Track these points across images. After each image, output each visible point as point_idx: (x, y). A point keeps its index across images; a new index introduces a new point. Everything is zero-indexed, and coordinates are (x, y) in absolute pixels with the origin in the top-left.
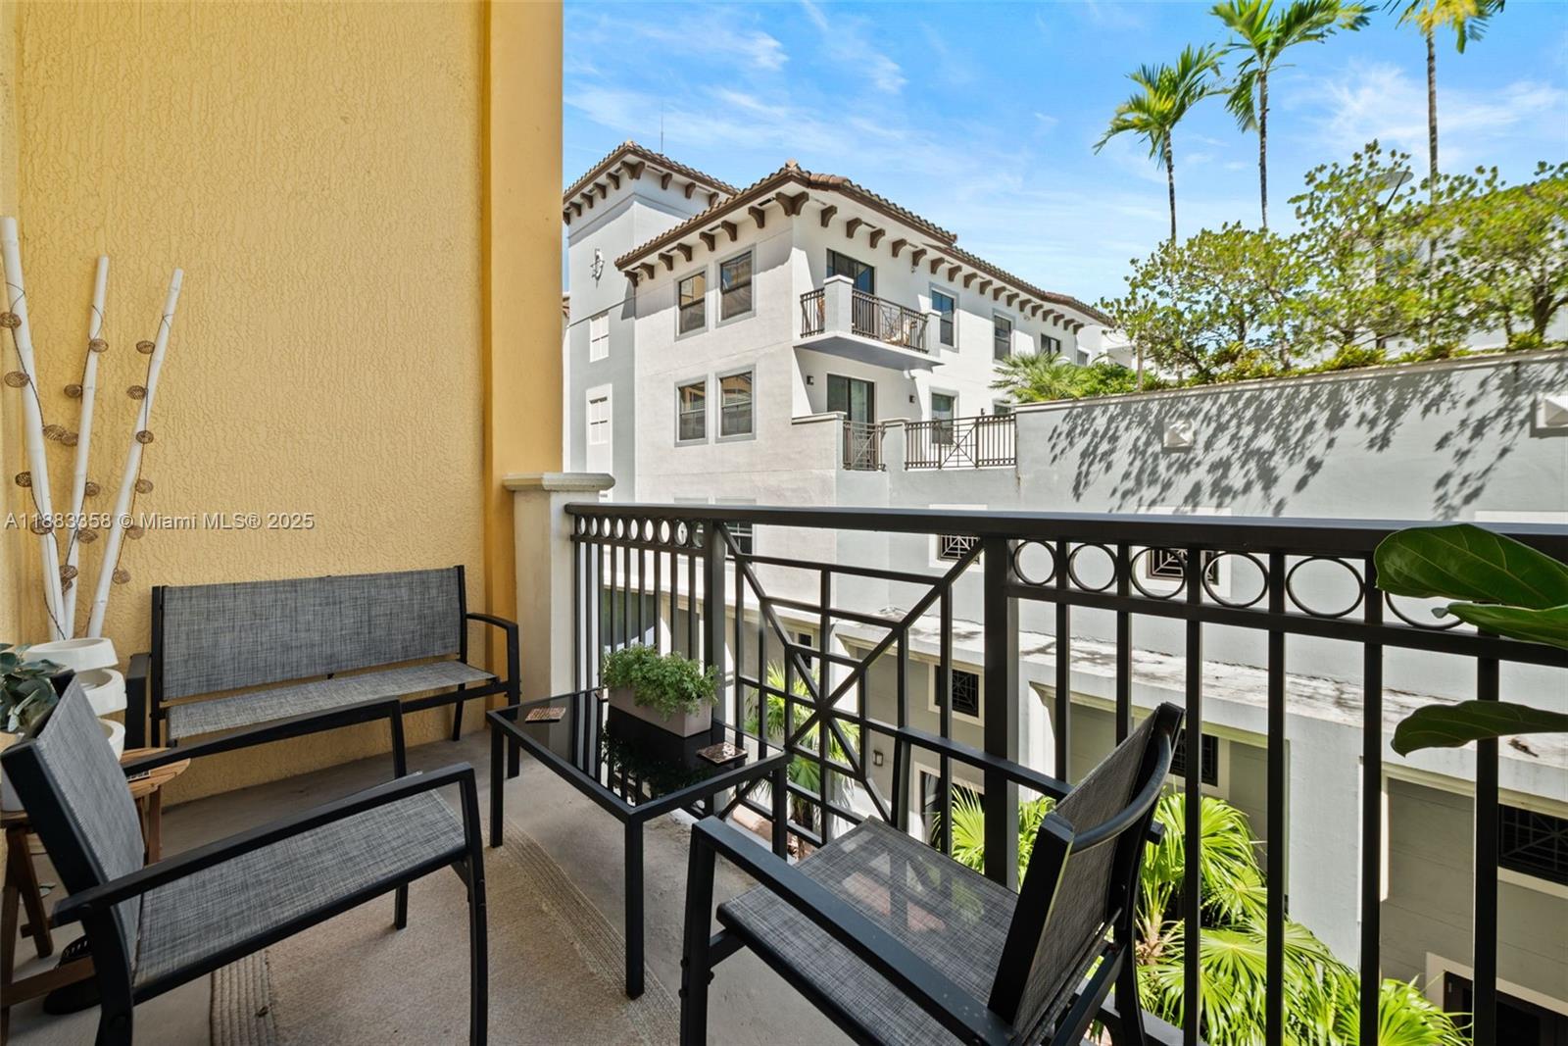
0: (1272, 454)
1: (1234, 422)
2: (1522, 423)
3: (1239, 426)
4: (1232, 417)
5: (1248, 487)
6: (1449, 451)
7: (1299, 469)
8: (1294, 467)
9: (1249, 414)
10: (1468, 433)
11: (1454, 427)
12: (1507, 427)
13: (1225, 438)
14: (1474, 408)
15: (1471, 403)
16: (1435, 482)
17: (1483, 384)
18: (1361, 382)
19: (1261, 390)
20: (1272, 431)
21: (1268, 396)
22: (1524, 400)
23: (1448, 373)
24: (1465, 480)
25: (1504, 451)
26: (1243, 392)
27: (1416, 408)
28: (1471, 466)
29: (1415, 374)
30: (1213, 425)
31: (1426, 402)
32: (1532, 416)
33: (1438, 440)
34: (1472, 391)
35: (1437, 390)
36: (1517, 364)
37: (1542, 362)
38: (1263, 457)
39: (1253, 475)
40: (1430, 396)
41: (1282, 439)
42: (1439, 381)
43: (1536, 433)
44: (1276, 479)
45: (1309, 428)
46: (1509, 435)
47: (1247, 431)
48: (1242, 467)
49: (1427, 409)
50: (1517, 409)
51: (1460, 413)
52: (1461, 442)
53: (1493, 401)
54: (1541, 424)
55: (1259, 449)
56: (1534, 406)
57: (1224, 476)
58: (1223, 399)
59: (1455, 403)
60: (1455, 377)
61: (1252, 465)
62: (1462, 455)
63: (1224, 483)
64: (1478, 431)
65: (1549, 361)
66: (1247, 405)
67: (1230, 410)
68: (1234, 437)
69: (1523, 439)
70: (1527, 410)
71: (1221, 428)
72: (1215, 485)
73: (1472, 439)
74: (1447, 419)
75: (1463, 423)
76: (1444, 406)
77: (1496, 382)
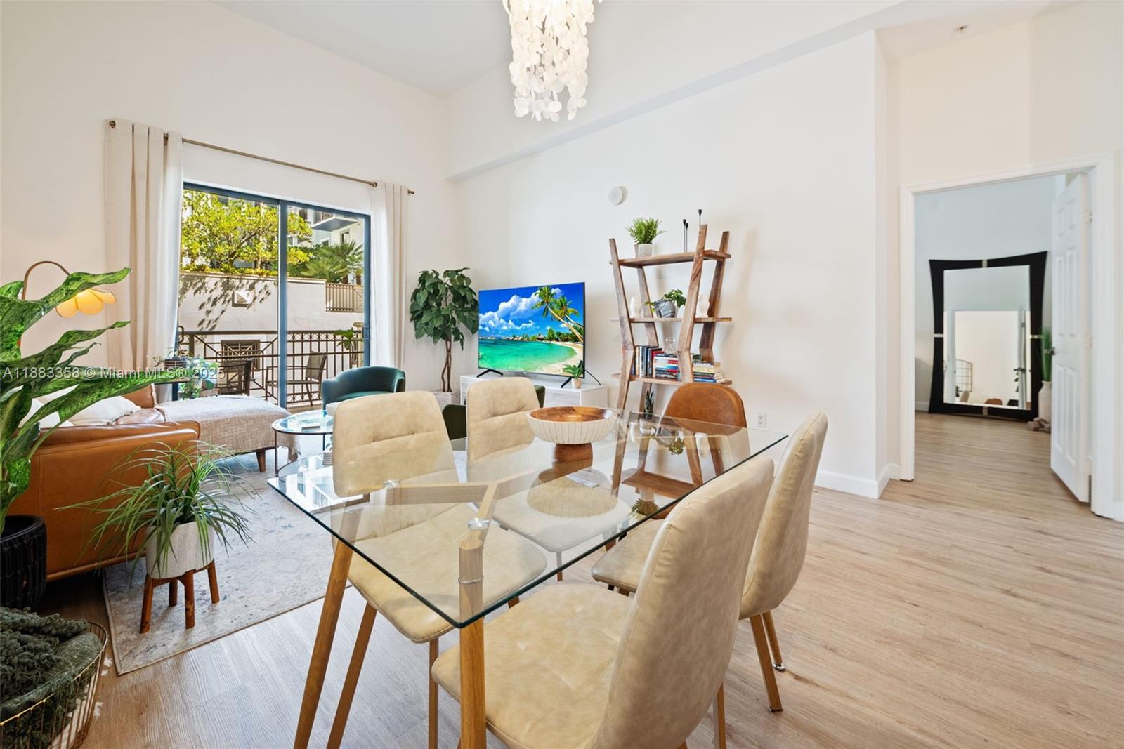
2: (229, 301)
6: (204, 311)
10: (211, 303)
11: (206, 300)
12: (224, 302)
14: (213, 293)
15: (211, 291)
16: (198, 323)
17: (216, 284)
22: (230, 293)
23: (204, 277)
24: (210, 322)
25: (223, 311)
27: (191, 291)
28: (212, 317)
29: (191, 276)
31: (195, 289)
32: (233, 299)
33: (199, 305)
34: (212, 287)
35: (200, 284)
36: (228, 278)
37: (235, 279)
40: (197, 286)
42: (201, 281)
43: (234, 305)
46: (225, 305)
49: (196, 292)
50: (227, 295)
51: (208, 295)
52: (208, 307)
53: (218, 292)
54: (236, 302)
56: (233, 295)
59: (206, 291)
60: (206, 280)
62: (208, 312)
64: (214, 303)
65: (238, 279)
69: (229, 307)
70: (231, 296)
73: (212, 306)
74: (203, 297)
75: (209, 299)
76: (203, 291)
77: (220, 284)
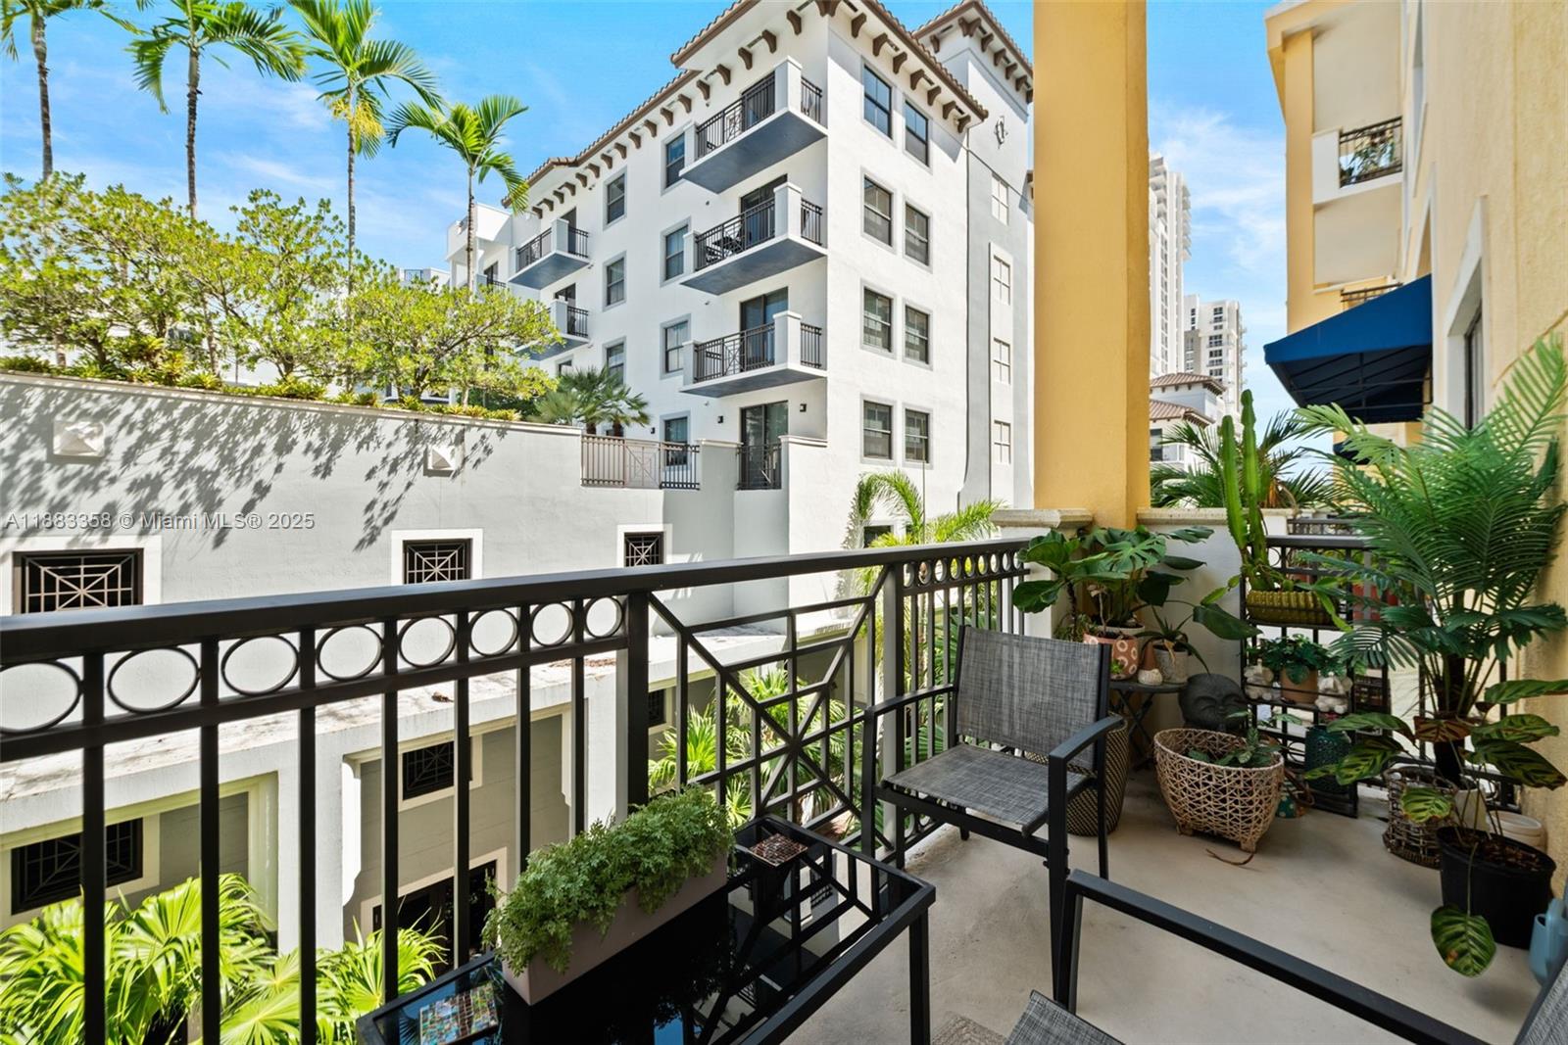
0: (216, 474)
1: (167, 434)
2: (419, 465)
3: (174, 438)
4: (165, 427)
5: (185, 509)
6: (374, 482)
7: (246, 493)
8: (242, 490)
9: (187, 426)
10: (387, 468)
11: (378, 463)
12: (411, 467)
13: (152, 452)
14: (392, 449)
15: (389, 445)
16: (364, 508)
17: (397, 432)
18: (308, 414)
19: (204, 403)
20: (215, 449)
21: (211, 410)
22: (421, 448)
23: (375, 418)
24: (385, 506)
25: (409, 485)
26: (180, 400)
27: (351, 445)
28: (390, 494)
29: (352, 415)
30: (137, 434)
31: (359, 440)
32: (425, 461)
33: (367, 472)
34: (390, 437)
35: (367, 431)
36: (417, 420)
37: (431, 422)
38: (205, 478)
39: (192, 497)
40: (363, 435)
41: (227, 459)
42: (368, 424)
43: (428, 473)
44: (220, 502)
45: (258, 450)
46: (412, 472)
47: (184, 446)
48: (178, 487)
49: (360, 446)
50: (416, 454)
51: (382, 452)
52: (382, 475)
53: (401, 447)
54: (430, 467)
55: (200, 468)
56: (426, 452)
57: (153, 496)
58: (153, 404)
59: (379, 444)
60: (379, 422)
61: (191, 486)
62: (383, 486)
63: (152, 505)
64: (393, 469)
65: (434, 422)
66: (186, 415)
67: (161, 419)
68: (165, 452)
69: (420, 478)
70: (422, 456)
71: (148, 438)
72: (138, 507)
73: (389, 473)
74: (373, 456)
75: (384, 459)
76: (372, 444)
77: (404, 431)
